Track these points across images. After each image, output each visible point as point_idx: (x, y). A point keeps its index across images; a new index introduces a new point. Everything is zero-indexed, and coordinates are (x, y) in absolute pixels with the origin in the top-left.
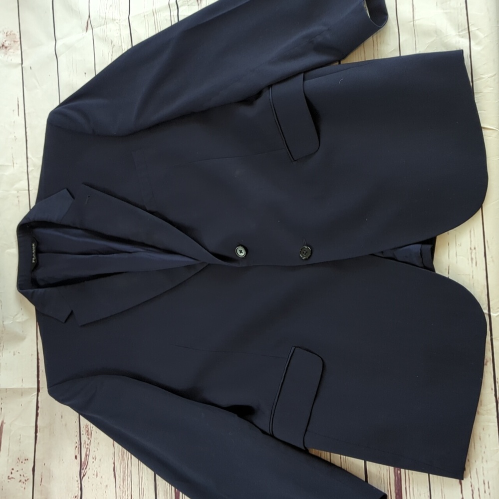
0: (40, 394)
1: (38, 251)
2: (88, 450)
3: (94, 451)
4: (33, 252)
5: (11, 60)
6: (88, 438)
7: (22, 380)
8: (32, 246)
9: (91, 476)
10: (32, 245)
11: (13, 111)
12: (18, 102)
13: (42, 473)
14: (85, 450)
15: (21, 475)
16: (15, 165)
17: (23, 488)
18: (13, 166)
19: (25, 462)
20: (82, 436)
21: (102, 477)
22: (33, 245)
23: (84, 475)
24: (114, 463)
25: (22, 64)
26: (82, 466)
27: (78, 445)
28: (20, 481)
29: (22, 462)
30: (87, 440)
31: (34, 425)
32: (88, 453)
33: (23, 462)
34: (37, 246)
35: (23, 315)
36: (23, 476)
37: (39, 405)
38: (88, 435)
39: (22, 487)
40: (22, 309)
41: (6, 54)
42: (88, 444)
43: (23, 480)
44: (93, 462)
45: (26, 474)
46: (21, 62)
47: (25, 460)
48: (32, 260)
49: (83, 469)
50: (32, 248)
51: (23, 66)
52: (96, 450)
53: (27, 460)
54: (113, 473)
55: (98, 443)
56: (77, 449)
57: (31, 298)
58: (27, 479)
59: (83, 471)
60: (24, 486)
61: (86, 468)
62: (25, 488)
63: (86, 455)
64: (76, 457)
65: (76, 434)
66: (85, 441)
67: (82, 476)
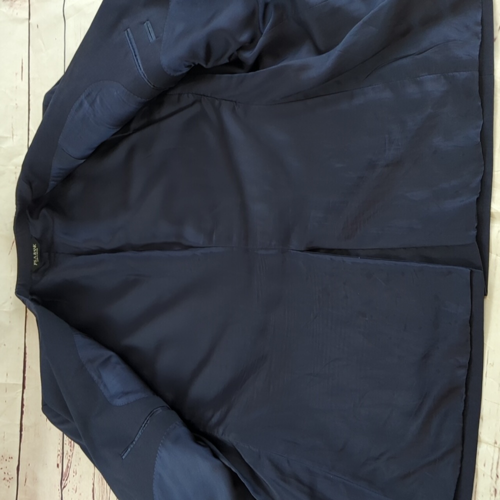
0: (25, 391)
2: (70, 462)
3: (75, 465)
4: (35, 254)
5: (17, 14)
6: (71, 450)
7: (7, 375)
9: (71, 490)
11: (16, 74)
12: (22, 63)
13: (26, 473)
14: (67, 461)
15: (5, 473)
16: (15, 137)
17: (7, 487)
18: (13, 138)
19: (10, 460)
20: (65, 445)
21: (80, 494)
22: (35, 246)
23: (64, 487)
24: (93, 484)
25: (29, 19)
26: (63, 477)
27: (60, 453)
28: (4, 479)
29: (6, 460)
30: (69, 451)
31: (19, 423)
32: (69, 465)
33: (8, 460)
34: (41, 248)
36: (8, 474)
37: (25, 403)
38: (71, 446)
39: (6, 485)
41: (11, 6)
42: (70, 456)
43: (7, 478)
44: (74, 476)
45: (10, 472)
46: (28, 17)
47: (10, 458)
48: (33, 262)
49: (64, 480)
50: (33, 250)
51: (30, 21)
52: (77, 464)
53: (12, 458)
54: (92, 494)
55: (80, 459)
56: (59, 457)
58: (11, 478)
59: (63, 482)
60: (8, 484)
61: (67, 480)
62: (9, 487)
63: (68, 467)
64: (58, 465)
65: (59, 441)
66: (67, 451)
67: (63, 487)
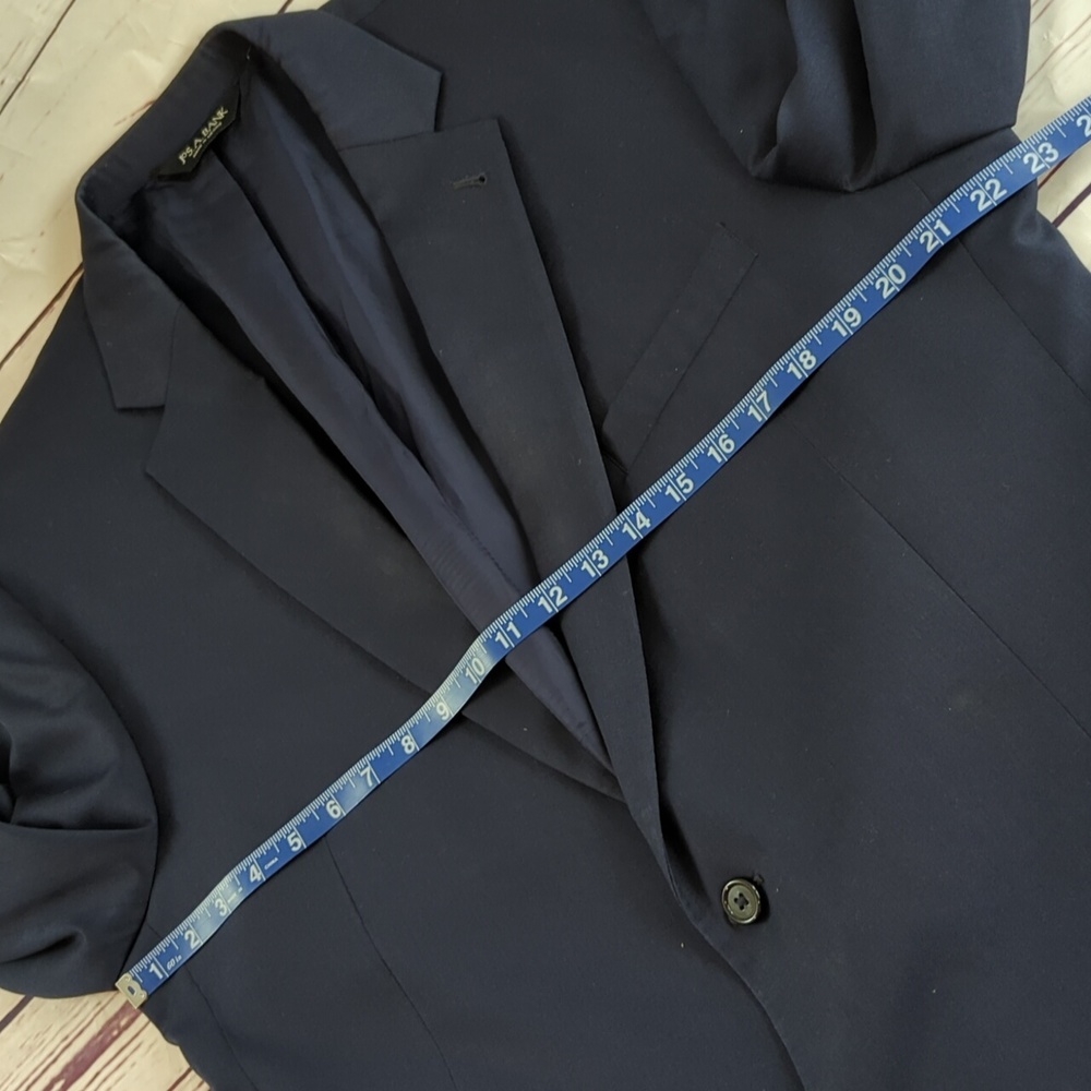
1: (217, 146)
4: (205, 132)
8: (214, 114)
10: (218, 108)
22: (221, 114)
34: (226, 130)
35: (33, 251)
40: (42, 234)
48: (182, 149)
50: (210, 119)
57: (92, 248)
